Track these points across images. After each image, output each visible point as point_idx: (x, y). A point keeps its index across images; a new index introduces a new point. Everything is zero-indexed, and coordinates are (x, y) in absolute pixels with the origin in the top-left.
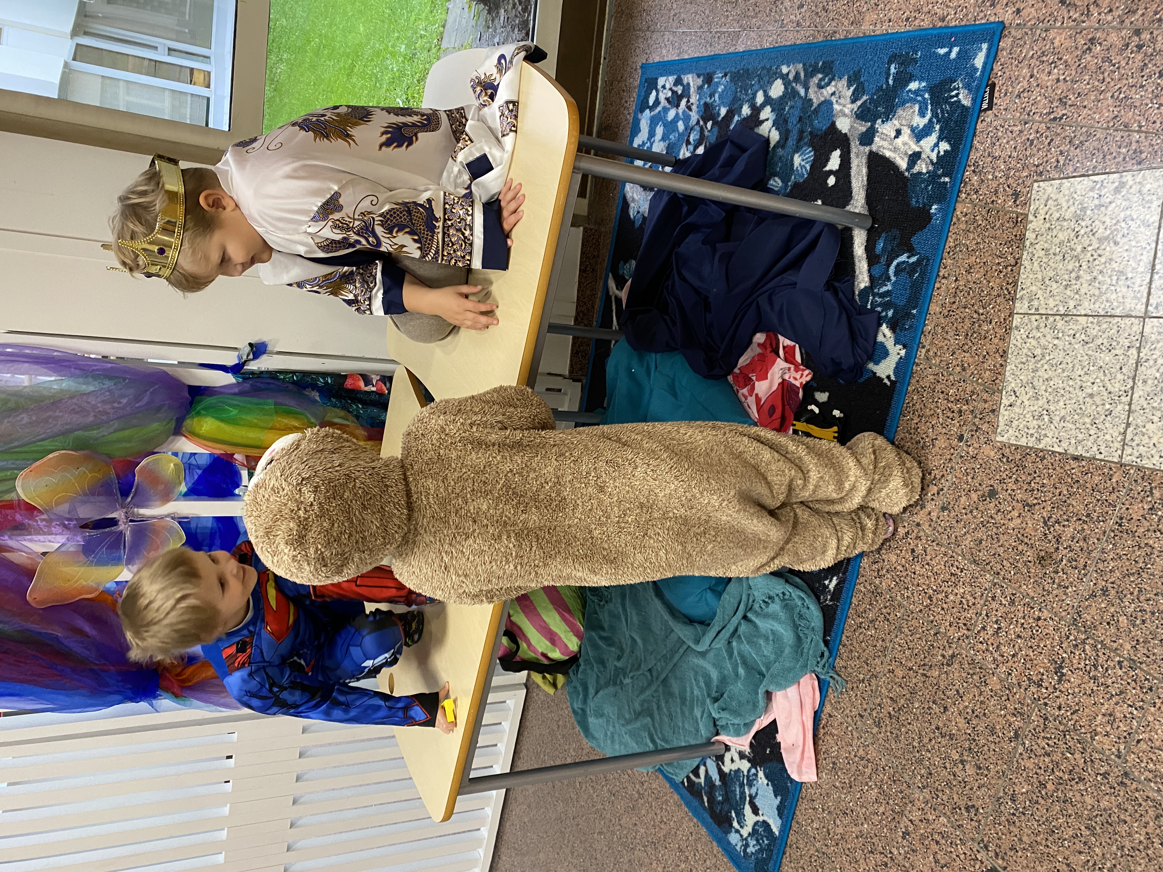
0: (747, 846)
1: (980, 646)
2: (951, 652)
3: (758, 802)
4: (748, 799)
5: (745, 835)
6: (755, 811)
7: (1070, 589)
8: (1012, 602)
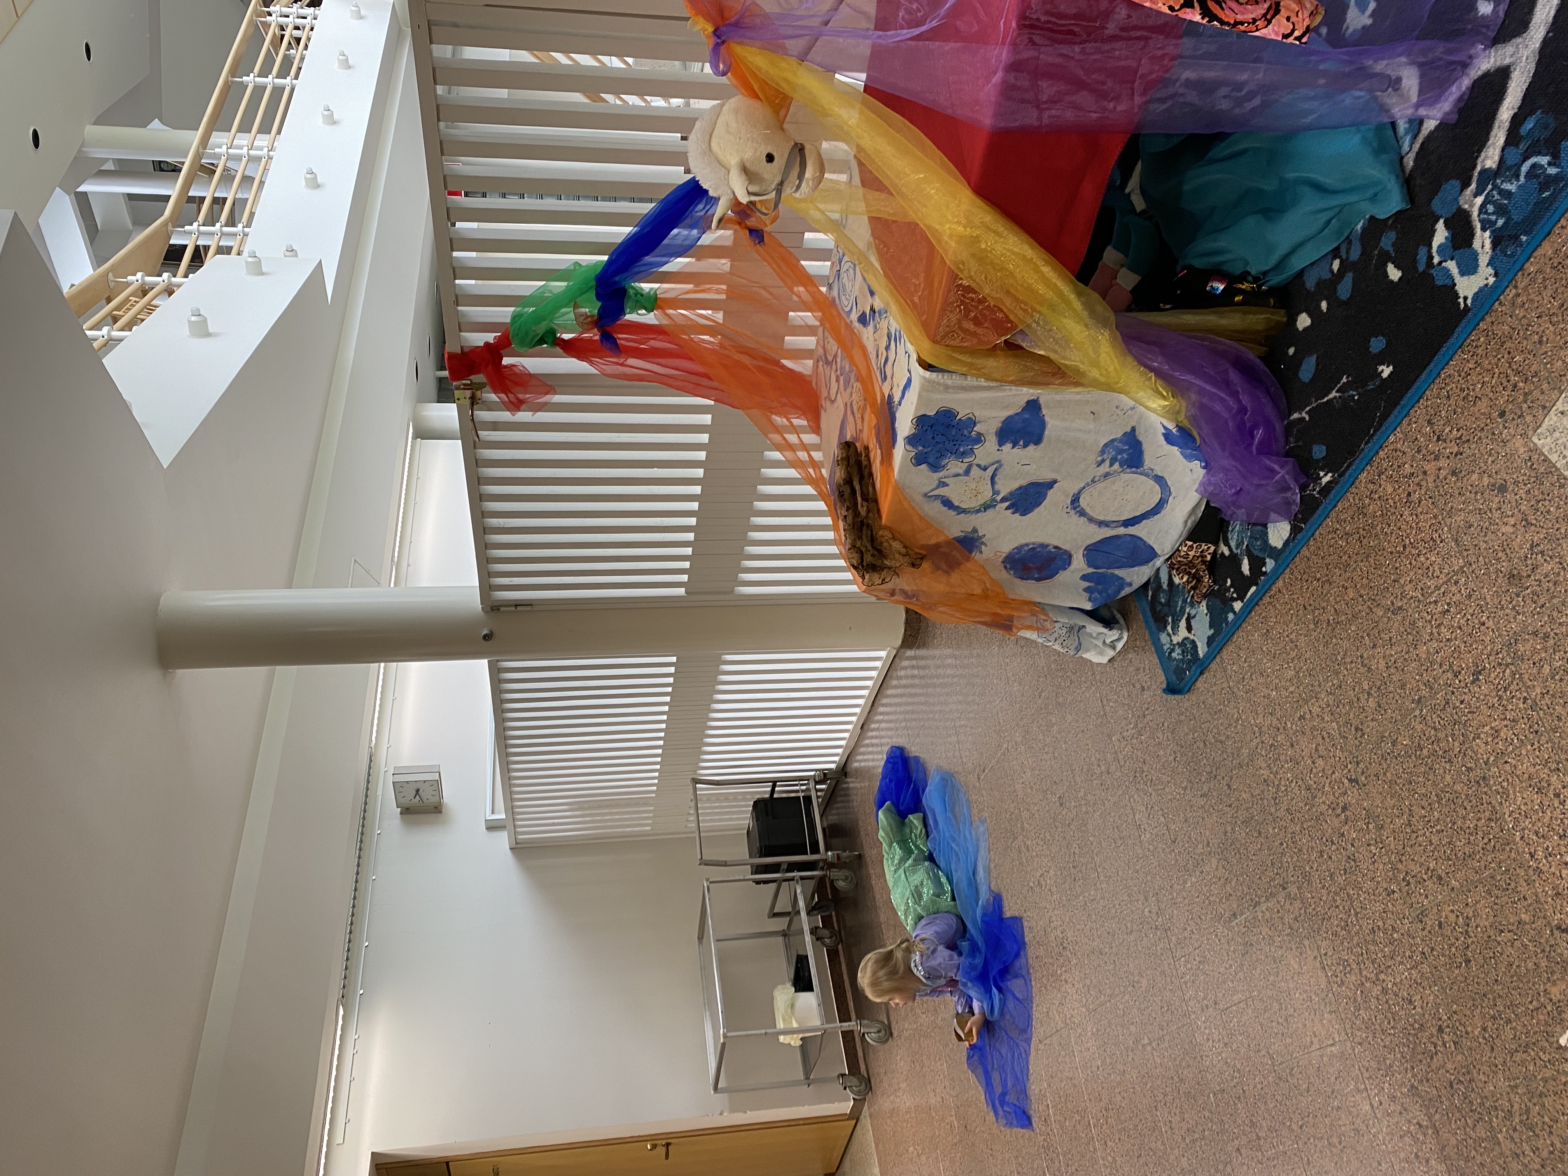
0: (1173, 650)
1: (1426, 614)
2: (1400, 604)
3: (1193, 622)
4: (1186, 615)
5: (1175, 642)
6: (1189, 628)
7: (1521, 617)
8: (1469, 596)
